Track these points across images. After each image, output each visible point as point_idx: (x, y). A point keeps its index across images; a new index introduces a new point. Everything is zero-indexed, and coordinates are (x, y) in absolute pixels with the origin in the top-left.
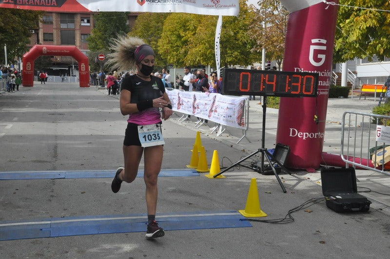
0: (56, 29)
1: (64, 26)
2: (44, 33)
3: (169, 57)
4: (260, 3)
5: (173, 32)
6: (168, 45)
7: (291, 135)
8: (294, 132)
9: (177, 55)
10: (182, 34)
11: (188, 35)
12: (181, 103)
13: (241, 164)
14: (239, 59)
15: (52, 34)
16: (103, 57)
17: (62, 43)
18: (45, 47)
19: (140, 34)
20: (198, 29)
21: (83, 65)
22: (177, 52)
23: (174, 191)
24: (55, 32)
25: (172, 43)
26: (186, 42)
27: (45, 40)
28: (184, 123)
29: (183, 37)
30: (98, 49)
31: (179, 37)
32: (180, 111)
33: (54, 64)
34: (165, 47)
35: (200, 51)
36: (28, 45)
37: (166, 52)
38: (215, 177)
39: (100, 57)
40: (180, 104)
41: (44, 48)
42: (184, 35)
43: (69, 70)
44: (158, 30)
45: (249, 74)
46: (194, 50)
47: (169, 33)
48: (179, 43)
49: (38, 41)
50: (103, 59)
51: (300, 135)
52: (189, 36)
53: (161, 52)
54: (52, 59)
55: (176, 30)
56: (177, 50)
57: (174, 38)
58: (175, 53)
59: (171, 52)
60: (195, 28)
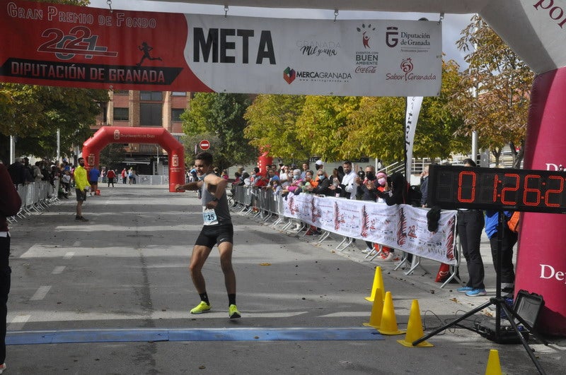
0: (134, 101)
1: (146, 97)
2: (115, 109)
3: (314, 144)
4: (468, 58)
5: (322, 104)
6: (314, 126)
7: (542, 276)
8: (548, 272)
9: (328, 141)
10: (337, 109)
11: (346, 110)
12: (340, 218)
13: (460, 323)
14: (431, 149)
15: (127, 109)
16: (207, 145)
17: (142, 123)
18: (117, 129)
19: (269, 108)
20: (362, 100)
21: (174, 157)
22: (328, 137)
23: (350, 367)
24: (131, 106)
25: (319, 123)
26: (343, 122)
27: (115, 119)
28: (346, 252)
29: (339, 112)
30: (199, 132)
31: (333, 113)
32: (339, 232)
33: (128, 156)
34: (309, 129)
35: (367, 135)
36: (91, 127)
37: (311, 137)
38: (415, 344)
39: (203, 145)
40: (339, 222)
41: (117, 131)
42: (340, 110)
43: (151, 165)
44: (297, 102)
45: (474, 174)
46: (356, 134)
47: (315, 106)
48: (331, 123)
49: (105, 120)
50: (206, 147)
51: (559, 277)
52: (348, 111)
53: (301, 136)
54: (125, 148)
55: (326, 102)
56: (329, 134)
57: (323, 114)
58: (324, 139)
59: (317, 137)
60: (359, 99)
